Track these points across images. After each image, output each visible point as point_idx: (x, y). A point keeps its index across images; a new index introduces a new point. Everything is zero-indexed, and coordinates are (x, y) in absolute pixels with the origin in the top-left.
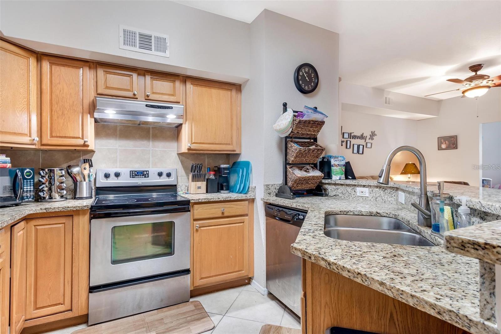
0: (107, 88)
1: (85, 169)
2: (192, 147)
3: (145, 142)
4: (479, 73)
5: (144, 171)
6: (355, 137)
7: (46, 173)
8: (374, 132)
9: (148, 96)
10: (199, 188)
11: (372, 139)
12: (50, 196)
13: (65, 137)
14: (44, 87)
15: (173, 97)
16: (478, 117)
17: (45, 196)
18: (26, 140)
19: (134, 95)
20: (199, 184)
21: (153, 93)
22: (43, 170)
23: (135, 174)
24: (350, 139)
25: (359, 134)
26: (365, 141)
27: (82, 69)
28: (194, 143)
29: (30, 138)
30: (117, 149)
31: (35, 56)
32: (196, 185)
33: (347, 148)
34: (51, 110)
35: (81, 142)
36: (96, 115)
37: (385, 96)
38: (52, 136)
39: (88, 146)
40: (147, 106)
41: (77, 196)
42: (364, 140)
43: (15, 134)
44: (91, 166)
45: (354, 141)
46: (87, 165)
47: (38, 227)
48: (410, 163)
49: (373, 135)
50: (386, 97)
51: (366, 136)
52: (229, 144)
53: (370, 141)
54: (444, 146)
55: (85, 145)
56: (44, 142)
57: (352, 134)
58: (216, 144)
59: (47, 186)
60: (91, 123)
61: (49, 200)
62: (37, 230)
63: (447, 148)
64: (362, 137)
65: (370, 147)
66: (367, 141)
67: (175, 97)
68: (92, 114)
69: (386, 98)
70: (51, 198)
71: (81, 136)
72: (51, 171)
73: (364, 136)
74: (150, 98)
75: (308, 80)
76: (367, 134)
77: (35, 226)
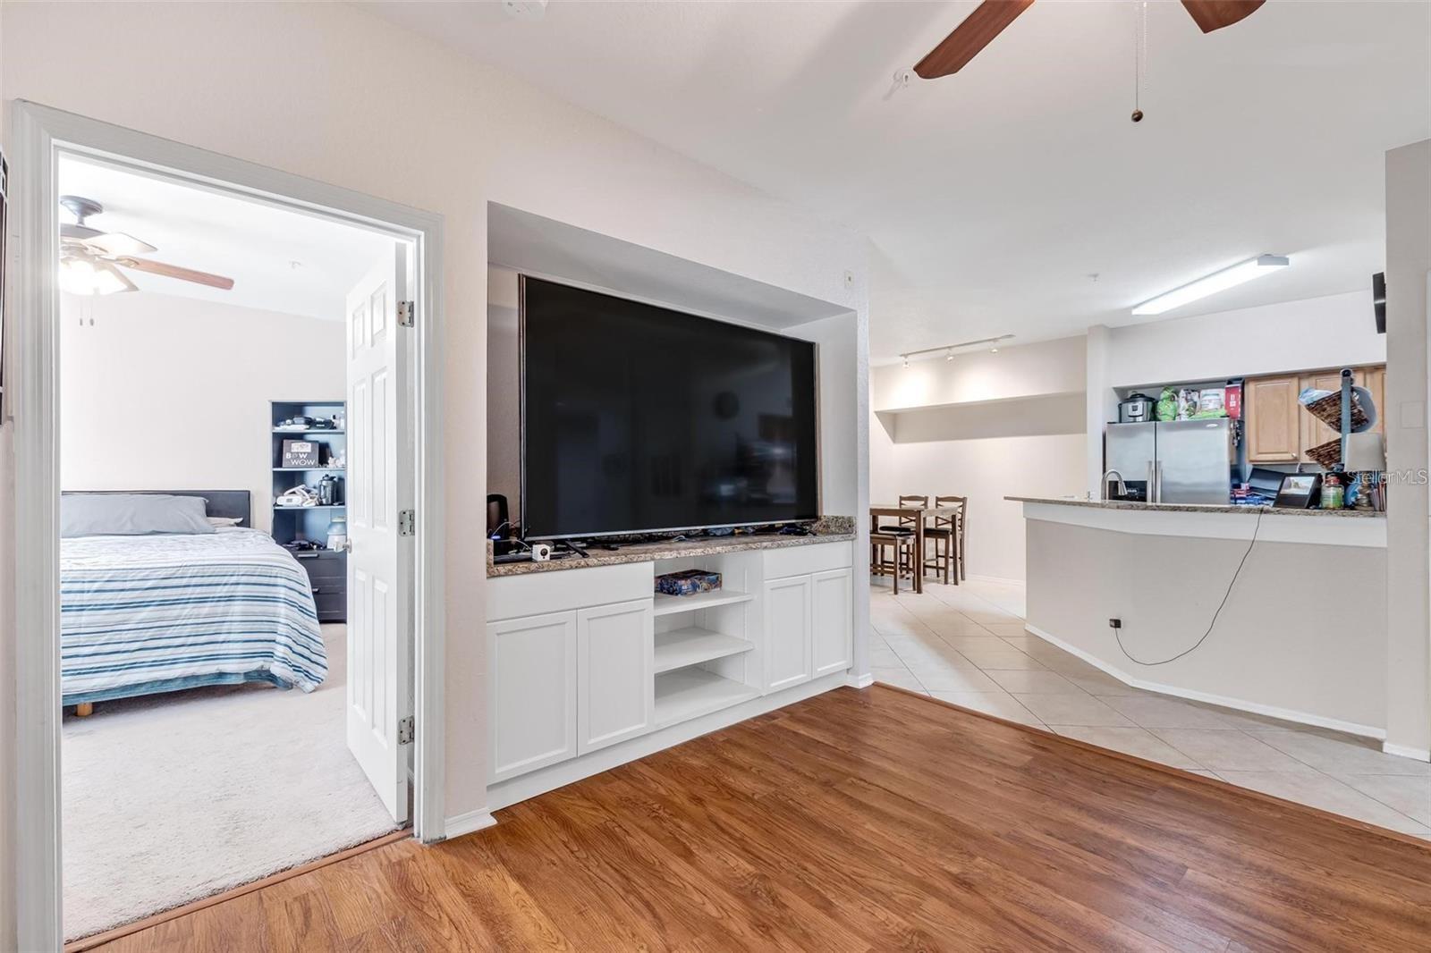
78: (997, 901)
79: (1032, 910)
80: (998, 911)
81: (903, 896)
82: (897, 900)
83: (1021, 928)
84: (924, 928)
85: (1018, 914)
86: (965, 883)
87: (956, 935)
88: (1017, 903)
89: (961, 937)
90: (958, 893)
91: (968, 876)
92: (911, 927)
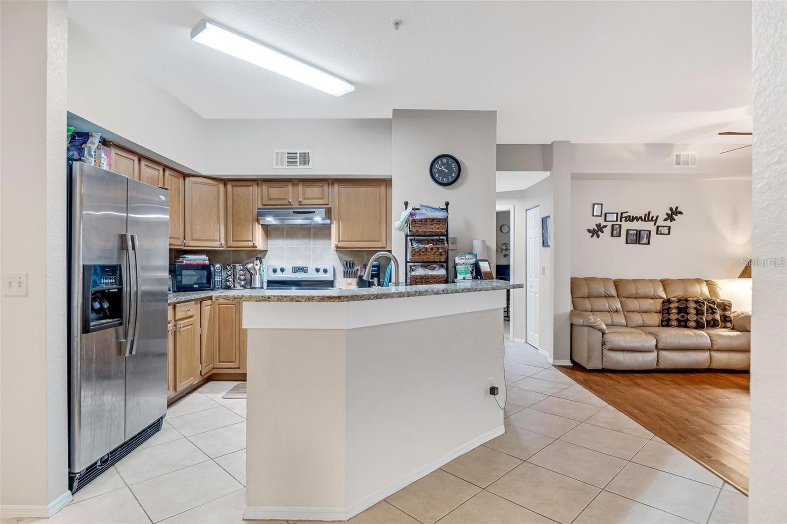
0: (270, 199)
1: (257, 265)
2: (339, 246)
3: (307, 241)
5: (304, 267)
6: (631, 219)
7: (231, 268)
8: (677, 208)
9: (300, 202)
10: (350, 284)
11: (673, 220)
12: (234, 285)
13: (241, 241)
14: (228, 204)
15: (321, 201)
17: (230, 285)
18: (217, 244)
19: (290, 202)
20: (350, 280)
21: (305, 199)
22: (229, 265)
23: (296, 270)
24: (621, 221)
25: (641, 214)
26: (655, 225)
27: (252, 187)
28: (341, 241)
29: (219, 243)
30: (284, 248)
31: (223, 182)
32: (346, 281)
33: (613, 235)
34: (233, 221)
35: (251, 244)
36: (261, 222)
37: (676, 153)
38: (233, 241)
39: (256, 247)
40: (294, 212)
41: (252, 287)
42: (654, 222)
43: (210, 240)
44: (261, 263)
45: (626, 226)
46: (258, 262)
47: (220, 306)
49: (674, 213)
50: (678, 154)
51: (658, 217)
52: (378, 241)
53: (668, 223)
55: (254, 247)
56: (229, 245)
57: (624, 215)
58: (364, 241)
59: (231, 278)
60: (258, 228)
61: (234, 288)
62: (219, 307)
64: (647, 218)
65: (667, 233)
66: (657, 224)
67: (324, 201)
68: (258, 221)
69: (678, 156)
70: (234, 287)
71: (251, 240)
72: (235, 267)
73: (653, 217)
74: (302, 203)
75: (447, 171)
76: (661, 212)
77: (218, 304)
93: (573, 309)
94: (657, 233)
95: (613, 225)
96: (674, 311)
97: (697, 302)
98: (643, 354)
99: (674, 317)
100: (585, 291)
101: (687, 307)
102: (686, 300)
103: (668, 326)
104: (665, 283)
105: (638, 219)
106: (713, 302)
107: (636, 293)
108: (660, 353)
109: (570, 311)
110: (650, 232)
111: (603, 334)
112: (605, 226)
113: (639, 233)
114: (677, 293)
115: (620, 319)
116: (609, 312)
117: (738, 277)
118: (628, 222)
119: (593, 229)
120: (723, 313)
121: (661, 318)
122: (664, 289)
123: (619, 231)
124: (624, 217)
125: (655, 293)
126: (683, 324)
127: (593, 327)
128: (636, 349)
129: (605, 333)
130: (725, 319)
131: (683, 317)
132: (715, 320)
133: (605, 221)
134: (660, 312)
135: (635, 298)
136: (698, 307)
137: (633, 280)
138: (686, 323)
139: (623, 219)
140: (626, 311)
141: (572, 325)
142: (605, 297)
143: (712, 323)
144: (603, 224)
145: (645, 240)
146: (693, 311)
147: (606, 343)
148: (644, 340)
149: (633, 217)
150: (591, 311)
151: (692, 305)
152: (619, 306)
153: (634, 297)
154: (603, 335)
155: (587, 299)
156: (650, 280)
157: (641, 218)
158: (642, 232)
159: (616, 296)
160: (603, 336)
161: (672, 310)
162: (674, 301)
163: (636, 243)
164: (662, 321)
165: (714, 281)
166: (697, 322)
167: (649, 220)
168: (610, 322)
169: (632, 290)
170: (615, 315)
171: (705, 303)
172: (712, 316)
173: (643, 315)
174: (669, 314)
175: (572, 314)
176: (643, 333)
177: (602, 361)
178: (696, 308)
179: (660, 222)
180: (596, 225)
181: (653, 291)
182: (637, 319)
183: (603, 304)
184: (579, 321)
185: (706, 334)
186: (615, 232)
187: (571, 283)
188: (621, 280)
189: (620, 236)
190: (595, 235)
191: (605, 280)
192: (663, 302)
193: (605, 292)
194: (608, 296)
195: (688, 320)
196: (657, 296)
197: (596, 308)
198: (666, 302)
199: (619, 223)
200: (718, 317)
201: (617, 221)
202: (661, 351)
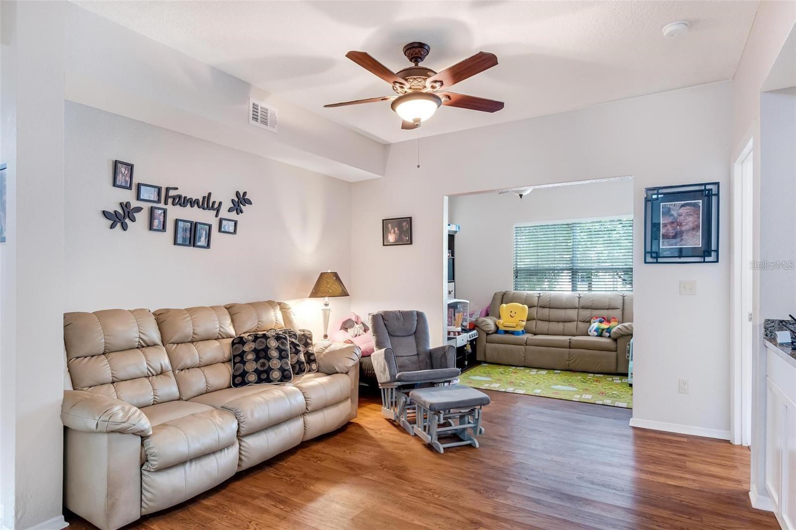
4: (421, 64)
6: (182, 201)
8: (245, 194)
11: (239, 211)
16: (418, 167)
24: (166, 203)
25: (198, 195)
26: (217, 216)
33: (151, 228)
37: (252, 100)
42: (215, 212)
45: (175, 212)
48: (329, 271)
49: (241, 201)
50: (256, 103)
51: (220, 203)
53: (233, 215)
54: (391, 238)
57: (172, 193)
63: (399, 242)
64: (206, 203)
65: (233, 231)
66: (220, 216)
69: (255, 107)
73: (214, 203)
76: (224, 196)
78: (458, 517)
79: (441, 516)
80: (457, 513)
81: (503, 511)
82: (505, 509)
83: (446, 508)
84: (488, 500)
85: (447, 513)
86: (475, 523)
87: (474, 500)
88: (448, 518)
89: (472, 500)
90: (478, 518)
91: (474, 527)
92: (495, 499)
93: (70, 388)
94: (220, 230)
95: (152, 210)
96: (251, 357)
97: (278, 338)
98: (218, 455)
99: (251, 366)
100: (98, 341)
101: (267, 349)
102: (265, 336)
103: (244, 383)
104: (232, 310)
105: (193, 203)
106: (294, 335)
107: (194, 333)
108: (243, 444)
109: (61, 396)
110: (210, 226)
111: (144, 438)
112: (139, 209)
113: (194, 227)
114: (249, 325)
115: (168, 388)
116: (147, 377)
117: (308, 296)
118: (178, 206)
119: (115, 212)
120: (306, 350)
121: (232, 371)
122: (233, 321)
123: (162, 220)
124: (171, 197)
125: (222, 330)
126: (264, 376)
127: (121, 432)
128: (207, 452)
129: (148, 437)
130: (310, 358)
131: (263, 365)
132: (299, 362)
133: (138, 198)
134: (230, 361)
135: (192, 342)
136: (281, 346)
137: (188, 310)
138: (268, 375)
139: (170, 201)
140: (179, 369)
141: (66, 429)
142: (140, 347)
143: (298, 367)
144: (135, 204)
145: (202, 242)
146: (274, 354)
147: (150, 458)
148: (219, 426)
149: (185, 198)
150: (113, 383)
151: (273, 344)
152: (166, 361)
153: (190, 339)
154: (142, 441)
155: (103, 356)
156: (213, 308)
157: (197, 201)
158: (199, 226)
159: (160, 343)
160: (142, 444)
161: (247, 355)
162: (248, 341)
163: (189, 245)
164: (234, 377)
165: (285, 302)
166: (282, 370)
167: (208, 208)
168: (149, 398)
169: (187, 328)
170: (158, 380)
171: (288, 338)
172: (297, 357)
173: (207, 370)
174: (244, 363)
175: (69, 402)
176: (215, 413)
177: (141, 500)
178: (278, 348)
179: (224, 213)
180: (121, 204)
181: (218, 326)
182: (197, 381)
183: (136, 363)
184: (85, 421)
185: (295, 388)
186: (156, 223)
187: (65, 326)
188: (168, 310)
189: (164, 228)
190: (119, 225)
191: (138, 313)
192: (233, 344)
193: (140, 338)
194: (144, 345)
195: (270, 369)
196: (224, 333)
197: (122, 374)
198: (238, 343)
199: (162, 205)
200: (302, 357)
201: (159, 201)
202: (244, 439)
